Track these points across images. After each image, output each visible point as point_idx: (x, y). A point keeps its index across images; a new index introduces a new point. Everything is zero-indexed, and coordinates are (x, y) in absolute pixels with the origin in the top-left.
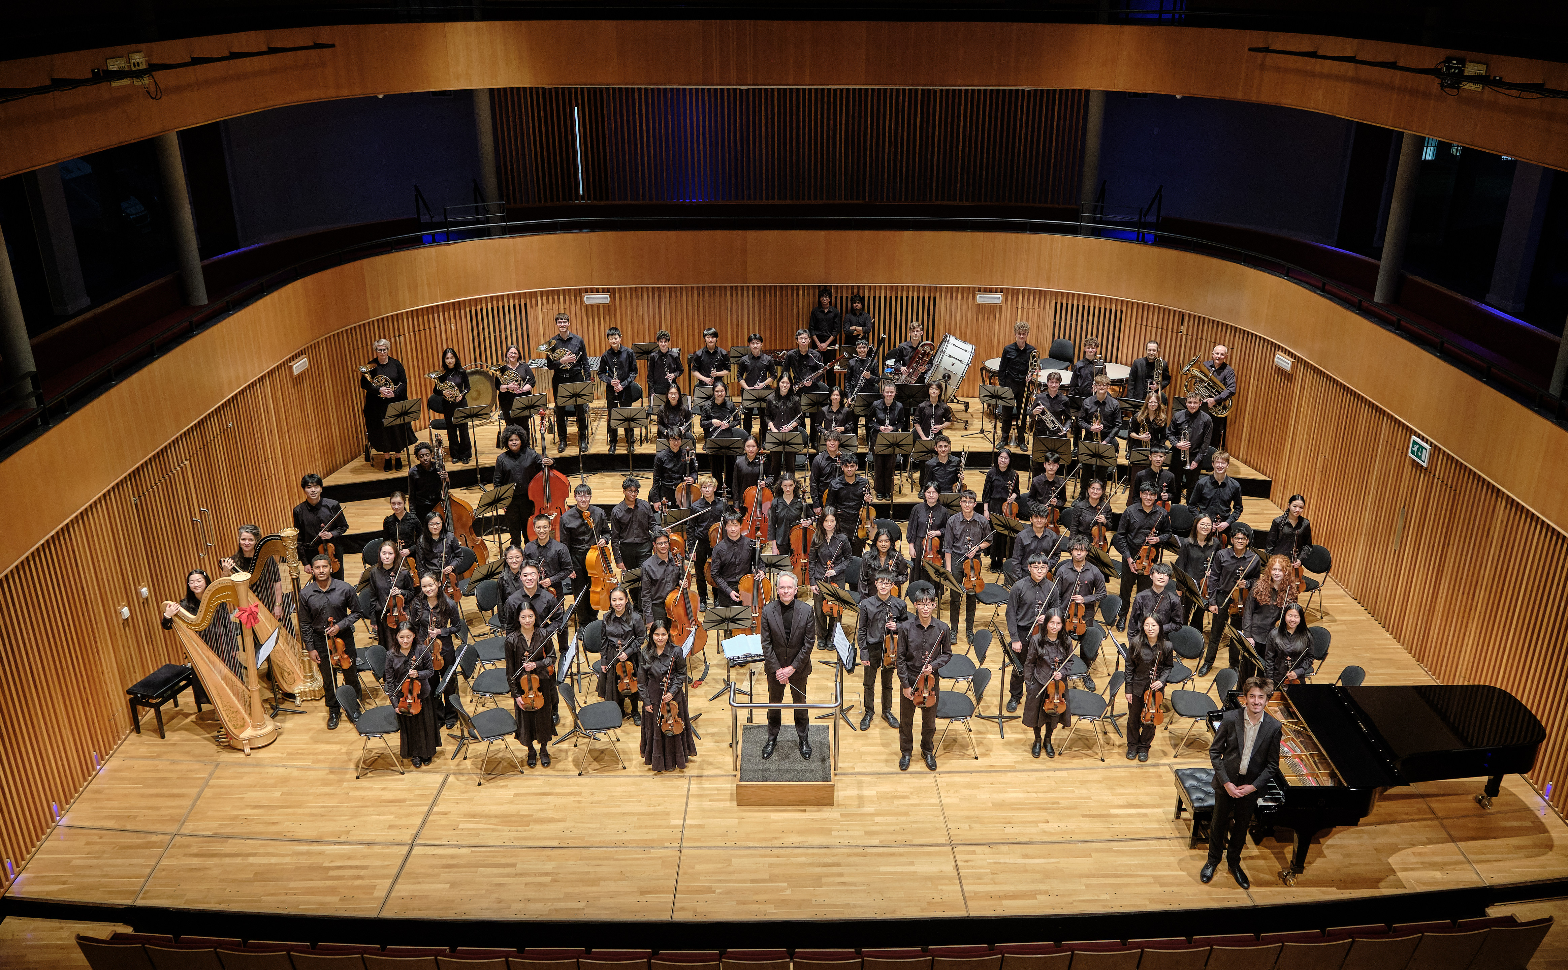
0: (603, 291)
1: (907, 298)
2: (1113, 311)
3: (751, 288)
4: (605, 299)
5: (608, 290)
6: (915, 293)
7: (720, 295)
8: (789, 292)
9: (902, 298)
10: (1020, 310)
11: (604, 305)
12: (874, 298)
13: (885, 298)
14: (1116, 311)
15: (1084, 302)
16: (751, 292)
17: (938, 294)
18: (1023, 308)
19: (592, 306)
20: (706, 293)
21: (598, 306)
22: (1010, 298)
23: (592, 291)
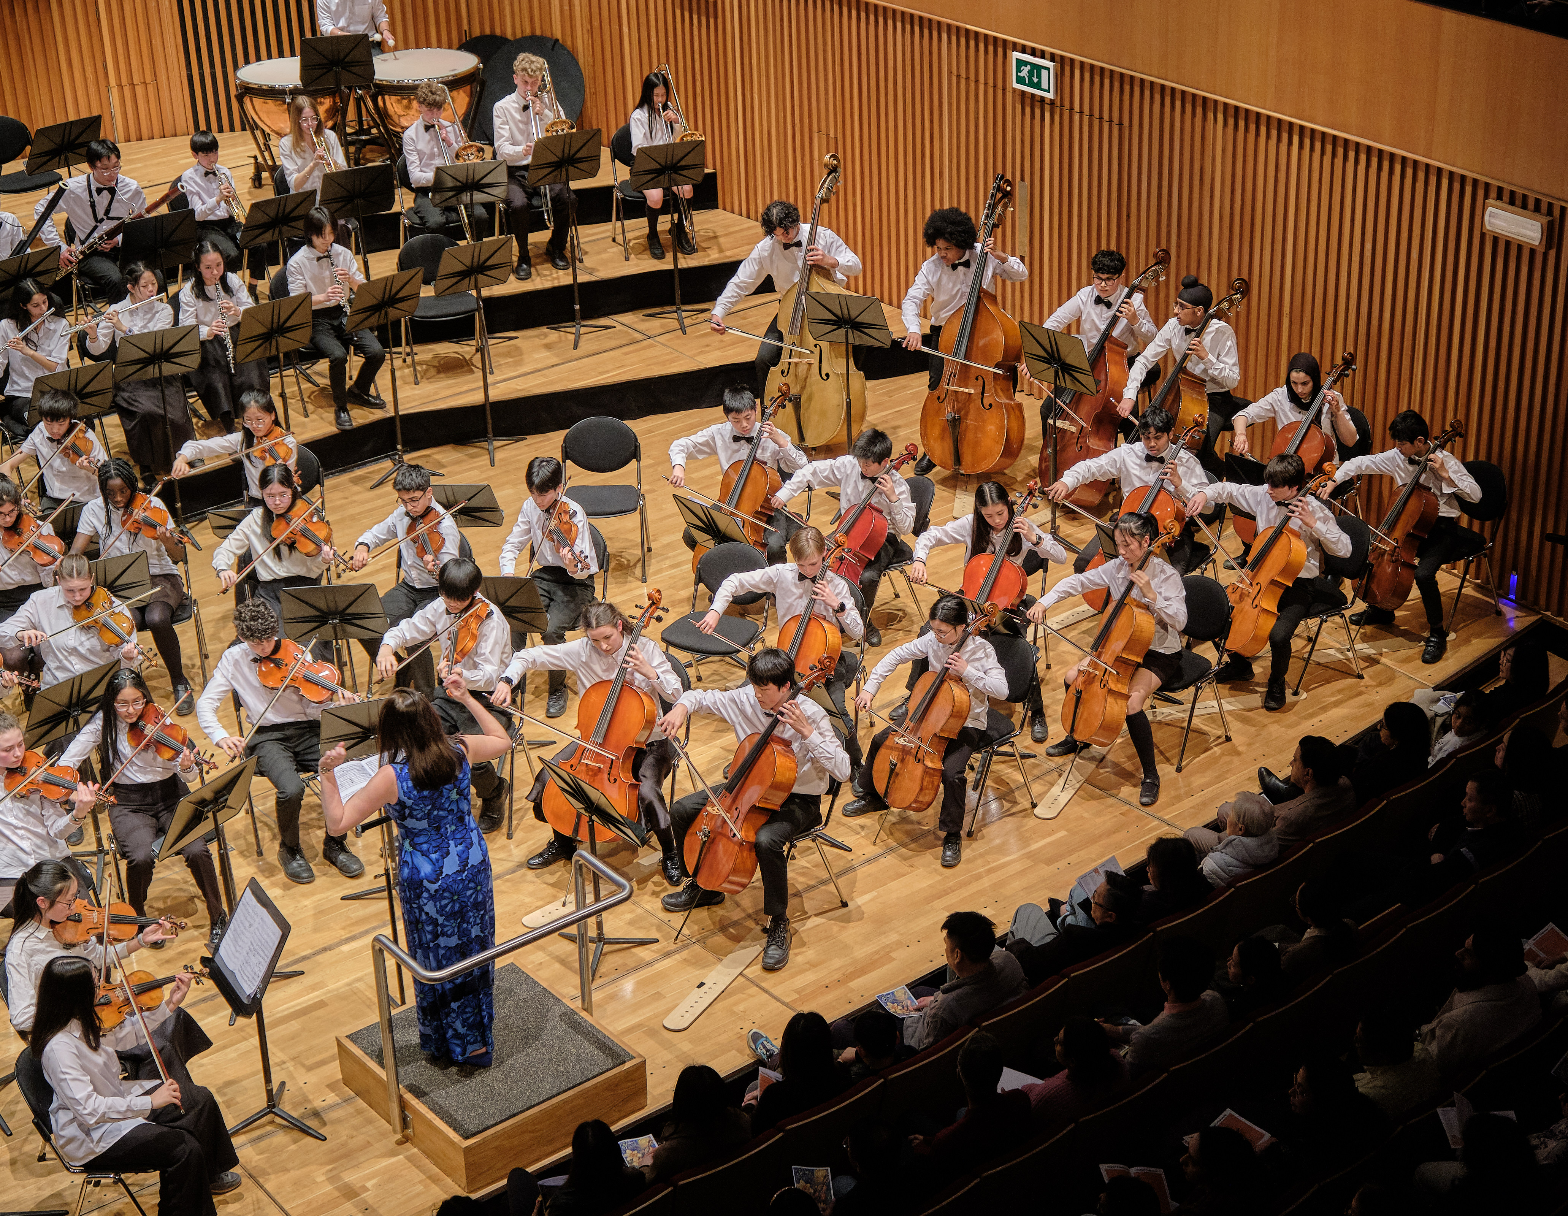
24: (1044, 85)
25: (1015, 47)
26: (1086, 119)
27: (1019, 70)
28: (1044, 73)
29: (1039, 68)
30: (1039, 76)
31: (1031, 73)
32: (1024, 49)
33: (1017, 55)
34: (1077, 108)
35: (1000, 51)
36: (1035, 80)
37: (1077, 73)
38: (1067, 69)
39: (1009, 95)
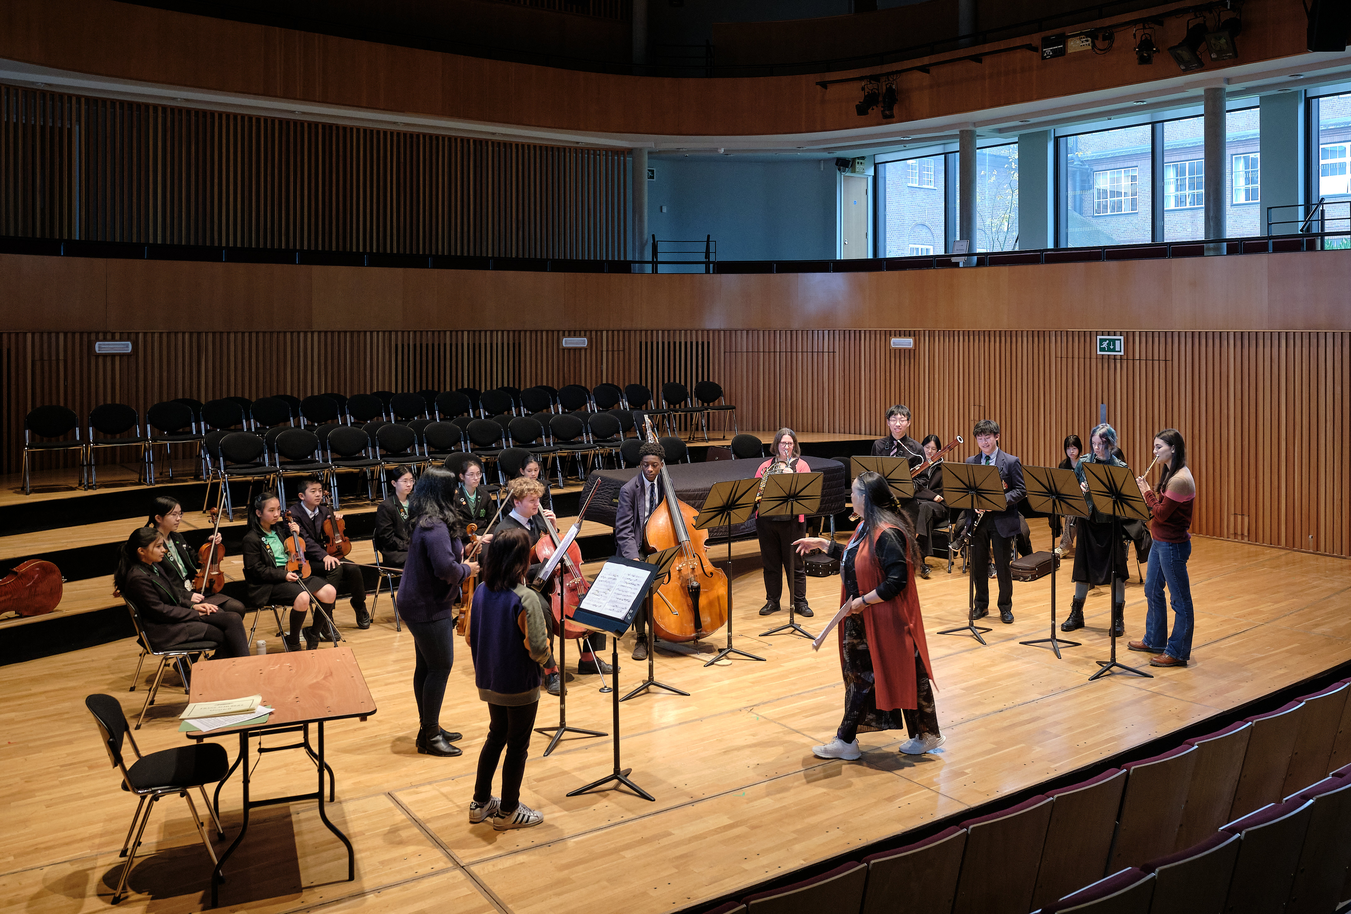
1: (491, 344)
2: (700, 343)
3: (315, 333)
4: (123, 347)
6: (500, 337)
9: (486, 344)
10: (605, 353)
11: (121, 356)
12: (457, 344)
14: (703, 343)
17: (522, 337)
18: (607, 351)
19: (104, 356)
21: (113, 356)
22: (594, 340)
23: (105, 337)
24: (1118, 348)
25: (1098, 334)
26: (1143, 363)
27: (1101, 344)
28: (1118, 343)
29: (1114, 341)
30: (1114, 345)
31: (1109, 345)
32: (1103, 334)
33: (1099, 338)
34: (1137, 357)
35: (1088, 338)
36: (1112, 348)
37: (1137, 339)
38: (1131, 338)
39: (1094, 361)
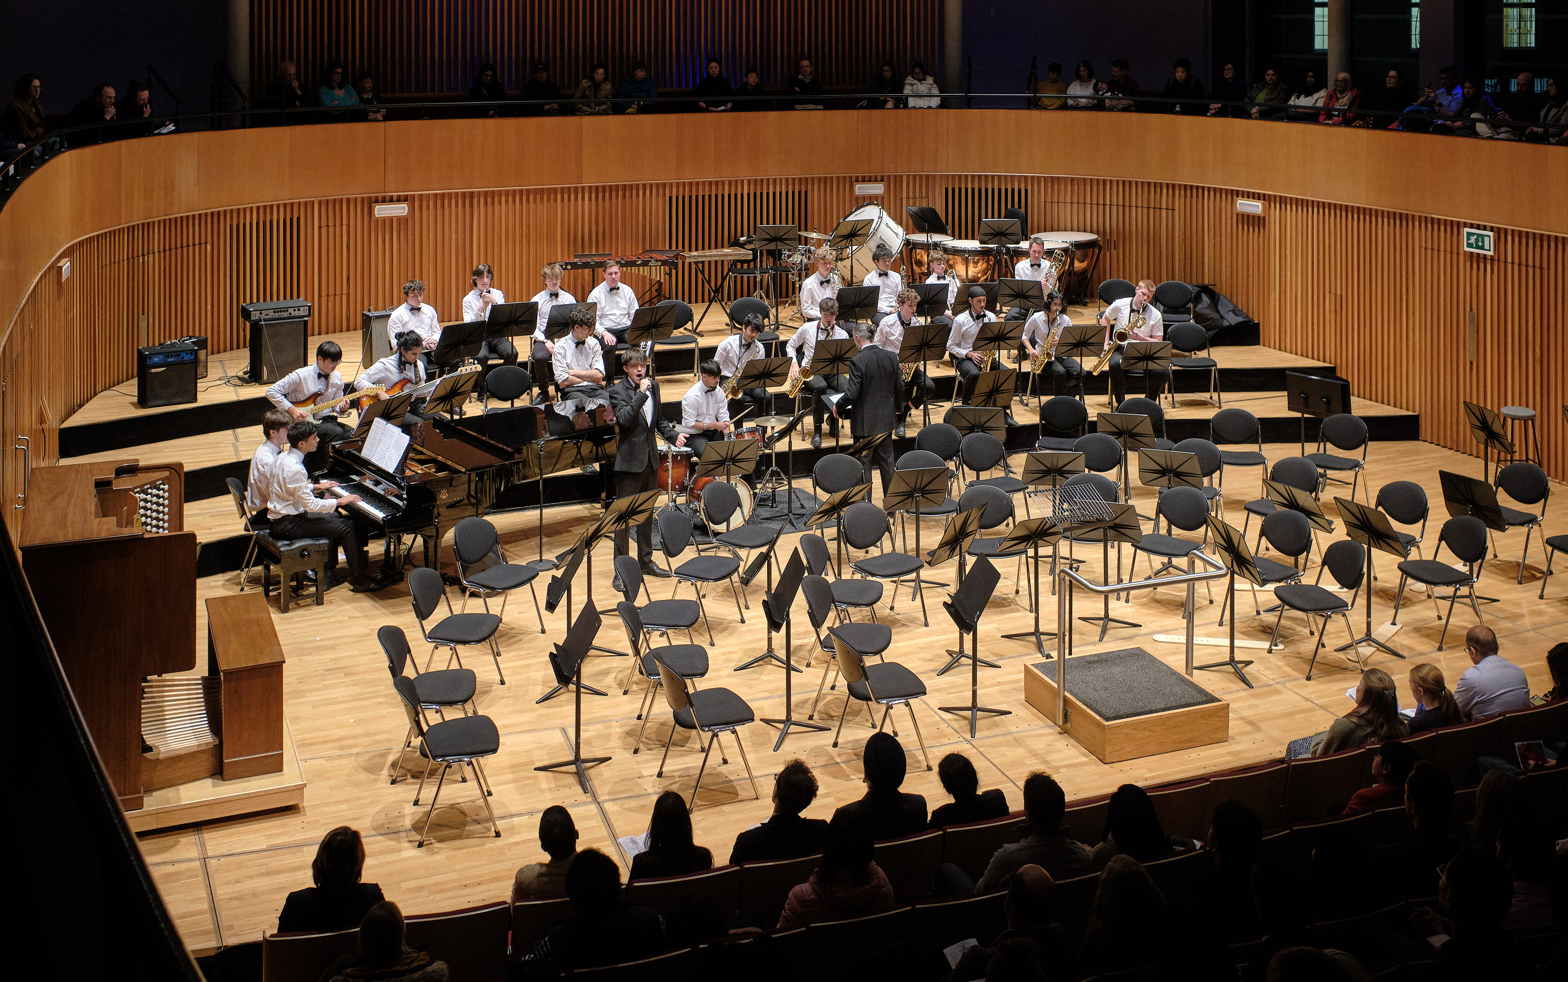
0: (399, 200)
1: (774, 193)
2: (1017, 192)
3: (587, 190)
4: (400, 210)
5: (405, 199)
6: (784, 187)
7: (549, 200)
8: (634, 192)
9: (768, 194)
10: (904, 201)
11: (399, 219)
12: (736, 195)
13: (749, 194)
14: (1020, 190)
15: (979, 184)
16: (587, 195)
17: (810, 186)
18: (908, 198)
19: (384, 220)
20: (531, 197)
21: (391, 219)
22: (892, 186)
23: (384, 201)
24: (1487, 246)
25: (1465, 225)
26: (1516, 267)
27: (1468, 239)
28: (1486, 239)
29: (1483, 236)
30: (1483, 242)
31: (1477, 240)
32: (1472, 226)
33: (1467, 230)
34: (1509, 258)
35: (1455, 229)
36: (1480, 244)
37: (1509, 238)
38: (1502, 236)
39: (1462, 256)
